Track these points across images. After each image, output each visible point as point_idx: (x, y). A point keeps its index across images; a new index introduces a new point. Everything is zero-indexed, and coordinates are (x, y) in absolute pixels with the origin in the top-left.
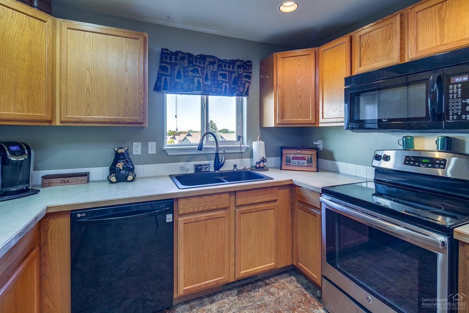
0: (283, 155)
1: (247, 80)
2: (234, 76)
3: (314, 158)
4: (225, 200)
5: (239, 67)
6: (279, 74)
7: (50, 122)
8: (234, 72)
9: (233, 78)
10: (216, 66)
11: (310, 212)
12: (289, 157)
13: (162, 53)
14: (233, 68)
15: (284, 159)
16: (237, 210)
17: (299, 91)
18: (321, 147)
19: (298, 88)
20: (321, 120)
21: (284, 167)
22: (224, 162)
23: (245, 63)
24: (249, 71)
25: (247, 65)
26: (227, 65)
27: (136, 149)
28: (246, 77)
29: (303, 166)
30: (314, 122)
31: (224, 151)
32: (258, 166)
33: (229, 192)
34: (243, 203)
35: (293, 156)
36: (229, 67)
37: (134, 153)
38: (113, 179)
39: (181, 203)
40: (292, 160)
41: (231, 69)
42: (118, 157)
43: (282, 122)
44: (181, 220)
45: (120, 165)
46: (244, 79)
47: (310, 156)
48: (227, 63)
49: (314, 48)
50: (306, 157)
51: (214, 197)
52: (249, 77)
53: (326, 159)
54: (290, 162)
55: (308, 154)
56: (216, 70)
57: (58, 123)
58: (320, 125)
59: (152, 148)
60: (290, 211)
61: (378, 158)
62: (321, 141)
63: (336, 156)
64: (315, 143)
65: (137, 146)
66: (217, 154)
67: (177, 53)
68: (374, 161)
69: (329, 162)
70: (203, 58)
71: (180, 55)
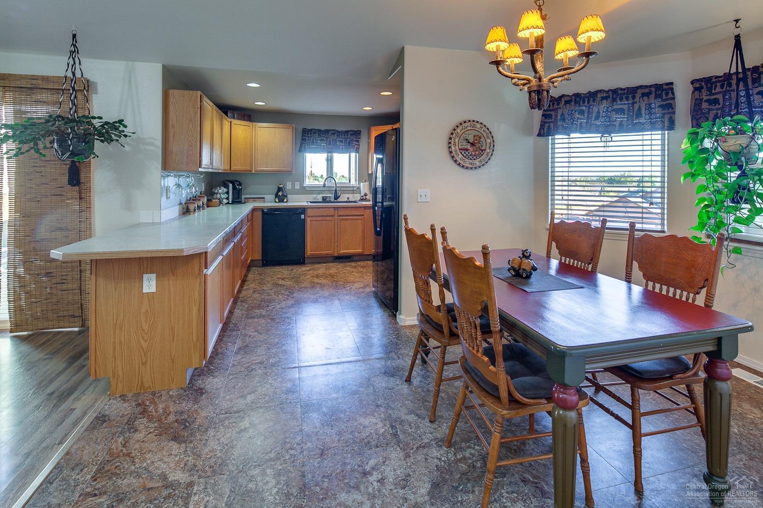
2: (348, 141)
4: (331, 212)
5: (351, 135)
7: (251, 171)
8: (348, 138)
10: (336, 135)
13: (303, 131)
16: (339, 218)
23: (355, 132)
24: (358, 137)
25: (357, 133)
27: (289, 186)
31: (341, 189)
32: (362, 198)
33: (334, 208)
34: (342, 214)
37: (288, 188)
38: (277, 200)
39: (309, 211)
41: (346, 136)
42: (279, 189)
44: (308, 219)
45: (280, 194)
46: (355, 142)
48: (343, 133)
51: (325, 210)
56: (336, 138)
57: (254, 172)
59: (297, 186)
65: (289, 184)
66: (336, 190)
67: (311, 130)
70: (327, 131)
71: (313, 131)
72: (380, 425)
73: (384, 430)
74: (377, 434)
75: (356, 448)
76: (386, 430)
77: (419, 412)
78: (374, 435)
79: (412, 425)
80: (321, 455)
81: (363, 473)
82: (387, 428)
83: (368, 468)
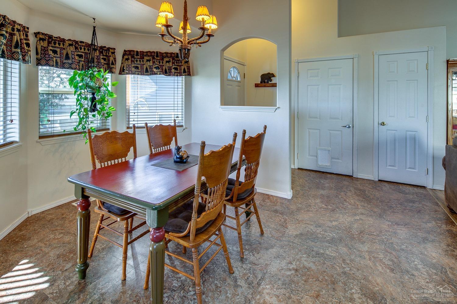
72: (265, 291)
73: (267, 286)
74: (274, 287)
75: (293, 286)
76: (265, 286)
77: (231, 283)
78: (275, 287)
79: (246, 278)
80: (318, 295)
81: (297, 271)
82: (264, 286)
83: (293, 272)
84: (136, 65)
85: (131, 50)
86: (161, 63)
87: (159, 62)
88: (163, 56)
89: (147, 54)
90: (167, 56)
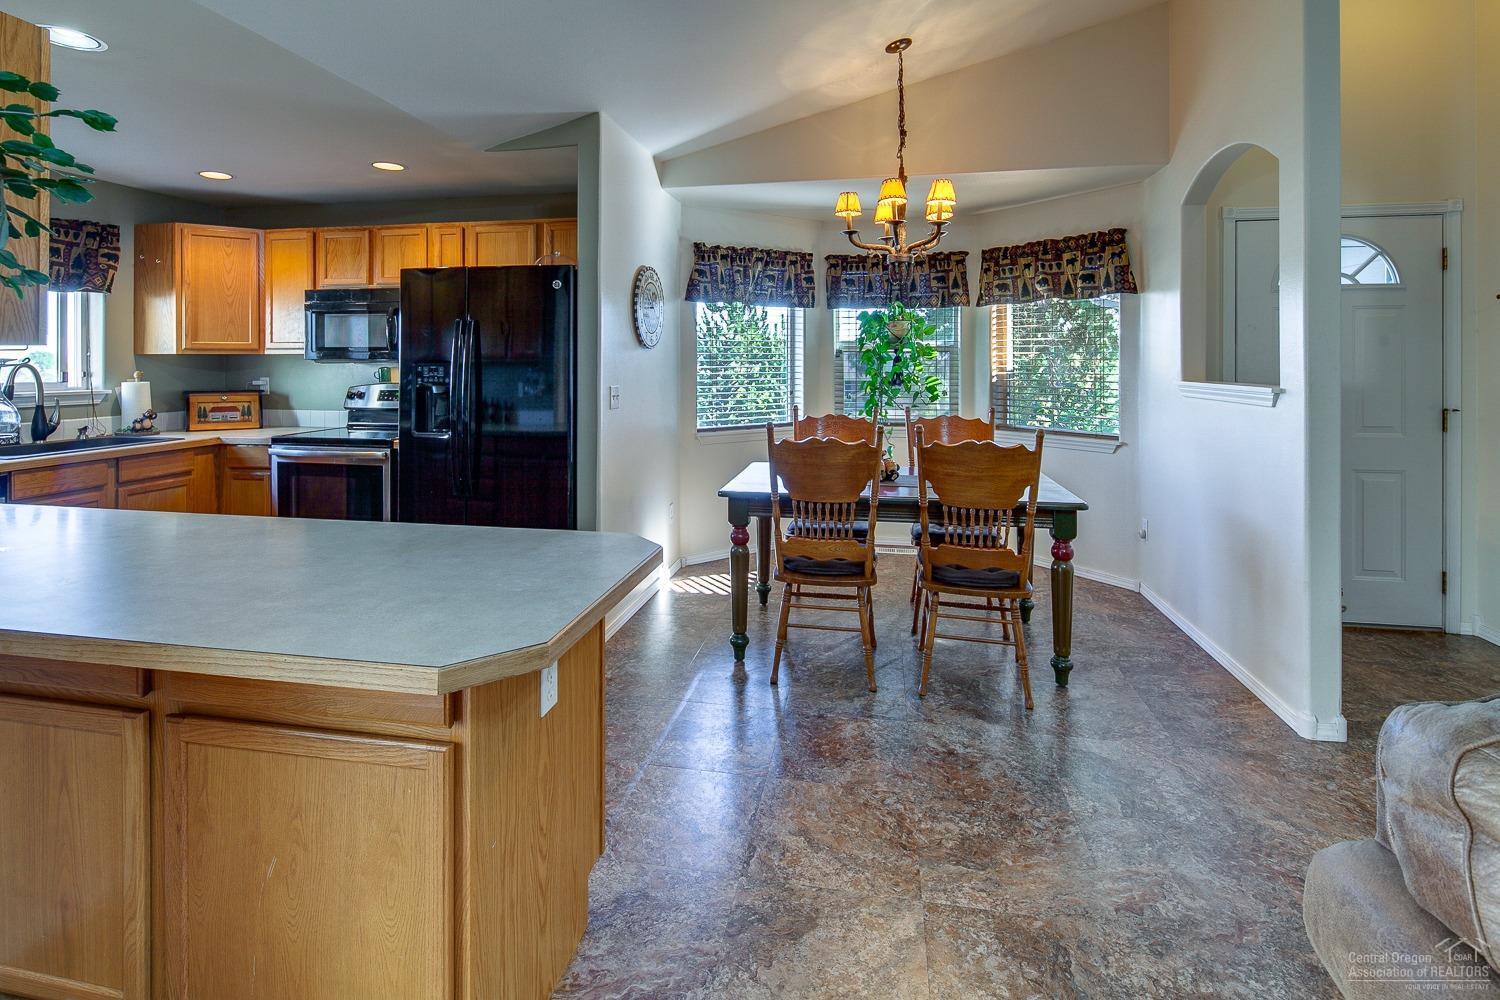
0: (191, 406)
1: (111, 263)
2: (75, 252)
3: (255, 407)
5: (90, 235)
6: (188, 262)
8: (78, 245)
9: (74, 255)
11: (253, 478)
12: (205, 408)
14: (76, 236)
15: (194, 413)
16: (120, 489)
17: (228, 296)
18: (267, 389)
19: (226, 290)
20: (268, 344)
21: (192, 427)
22: (58, 423)
23: (104, 228)
24: (114, 245)
25: (108, 233)
26: (62, 230)
28: (109, 257)
29: (234, 422)
30: (256, 346)
31: (58, 401)
32: (138, 426)
34: (133, 477)
35: (212, 406)
36: (67, 235)
40: (211, 414)
41: (70, 239)
43: (194, 346)
46: (103, 260)
47: (246, 405)
48: (63, 226)
49: (256, 231)
50: (240, 406)
52: (116, 258)
53: (277, 409)
54: (206, 416)
55: (242, 401)
58: (267, 352)
60: (214, 489)
61: (351, 396)
62: (268, 379)
63: (293, 403)
64: (254, 383)
66: (40, 408)
68: (349, 401)
69: (281, 412)
84: (1001, 282)
85: (995, 249)
86: (1055, 267)
87: (1051, 267)
88: (1058, 249)
89: (1024, 252)
90: (1069, 247)
